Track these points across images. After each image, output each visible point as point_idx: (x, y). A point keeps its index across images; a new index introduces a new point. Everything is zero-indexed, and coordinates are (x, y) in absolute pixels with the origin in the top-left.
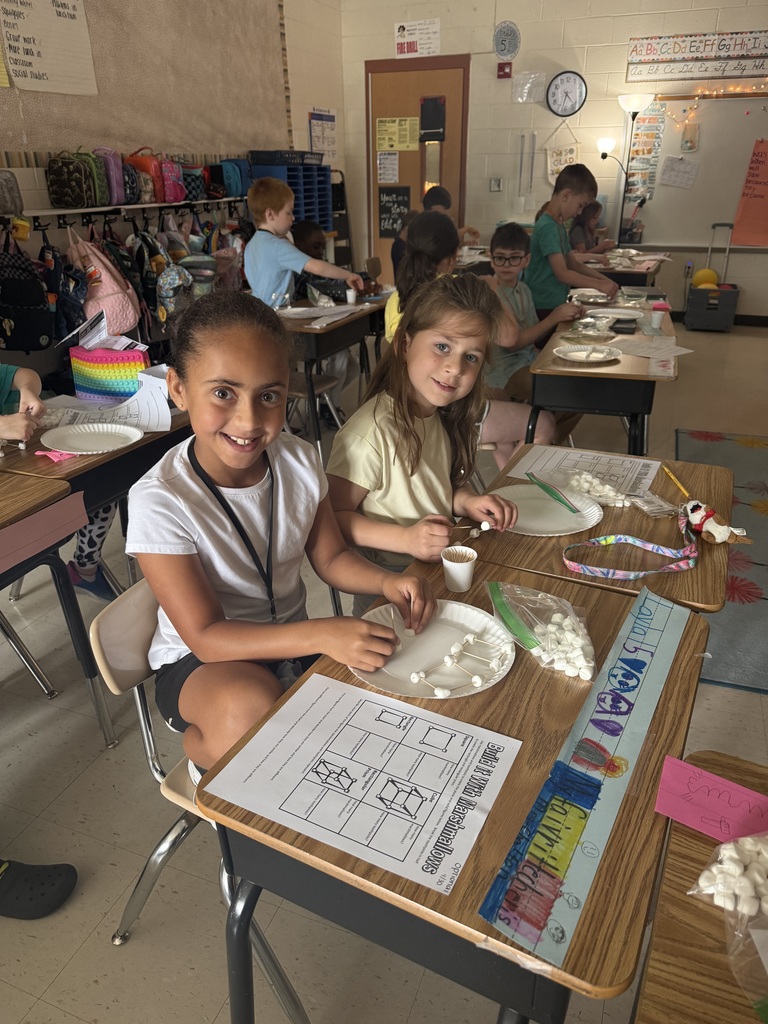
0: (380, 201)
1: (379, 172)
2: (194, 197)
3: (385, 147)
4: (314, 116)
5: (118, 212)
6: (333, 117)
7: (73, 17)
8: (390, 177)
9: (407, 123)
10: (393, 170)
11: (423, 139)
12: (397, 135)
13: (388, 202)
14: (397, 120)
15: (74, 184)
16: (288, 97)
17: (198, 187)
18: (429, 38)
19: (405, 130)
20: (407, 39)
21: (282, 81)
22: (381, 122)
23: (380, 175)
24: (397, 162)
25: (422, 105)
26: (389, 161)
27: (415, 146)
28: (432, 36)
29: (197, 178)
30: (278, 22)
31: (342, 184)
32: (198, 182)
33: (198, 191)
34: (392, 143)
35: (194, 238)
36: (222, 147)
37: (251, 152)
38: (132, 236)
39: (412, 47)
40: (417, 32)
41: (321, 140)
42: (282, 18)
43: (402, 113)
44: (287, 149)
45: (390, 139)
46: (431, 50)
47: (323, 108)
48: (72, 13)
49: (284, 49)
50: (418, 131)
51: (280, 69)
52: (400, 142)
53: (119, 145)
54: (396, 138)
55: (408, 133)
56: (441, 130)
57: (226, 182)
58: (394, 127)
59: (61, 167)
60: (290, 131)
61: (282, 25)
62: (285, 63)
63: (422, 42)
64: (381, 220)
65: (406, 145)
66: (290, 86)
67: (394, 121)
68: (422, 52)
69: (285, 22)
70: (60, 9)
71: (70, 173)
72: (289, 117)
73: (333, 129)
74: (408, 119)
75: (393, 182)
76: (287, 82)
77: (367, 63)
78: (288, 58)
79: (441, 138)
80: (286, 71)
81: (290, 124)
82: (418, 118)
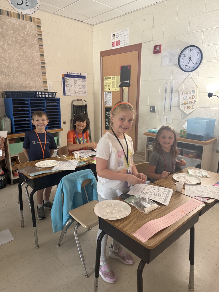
0: (106, 114)
1: (105, 101)
3: (107, 90)
4: (68, 76)
6: (85, 76)
8: (109, 103)
9: (115, 78)
10: (110, 100)
11: (121, 86)
12: (111, 84)
13: (108, 114)
14: (112, 77)
16: (43, 67)
18: (125, 38)
19: (114, 82)
20: (116, 40)
22: (106, 78)
24: (111, 96)
25: (121, 69)
26: (109, 96)
27: (118, 89)
28: (126, 37)
30: (36, 33)
34: (109, 88)
39: (118, 43)
40: (120, 36)
41: (73, 86)
42: (40, 32)
43: (114, 74)
45: (109, 86)
46: (125, 44)
47: (76, 72)
50: (119, 83)
52: (112, 87)
54: (111, 85)
55: (115, 83)
56: (128, 81)
58: (110, 81)
60: (45, 82)
61: (40, 35)
62: (43, 52)
63: (122, 40)
64: (106, 121)
65: (115, 88)
67: (110, 78)
68: (122, 45)
69: (43, 33)
72: (44, 76)
73: (83, 82)
74: (116, 76)
75: (110, 105)
77: (101, 52)
79: (128, 85)
80: (43, 55)
81: (45, 79)
82: (119, 76)
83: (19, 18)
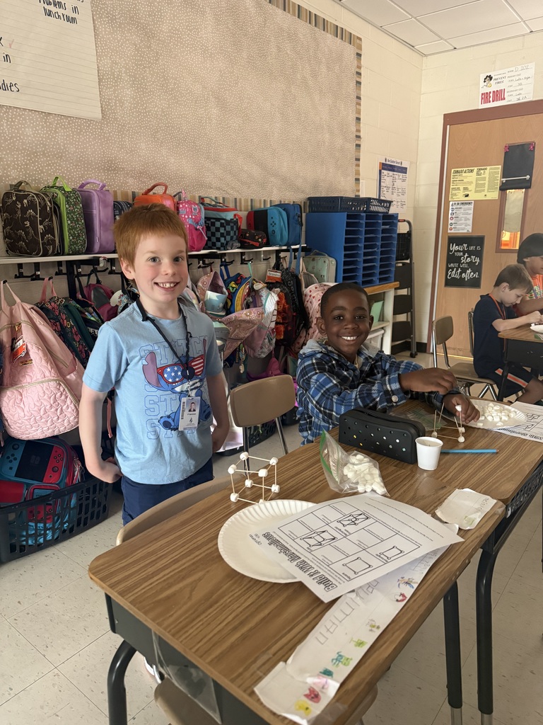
0: (449, 250)
1: (450, 221)
2: (222, 244)
3: (460, 196)
4: (385, 167)
5: (95, 262)
6: (406, 168)
7: (73, 20)
8: (463, 226)
9: (487, 171)
10: (466, 219)
11: (504, 188)
12: (474, 185)
13: (458, 251)
14: (476, 169)
15: (28, 224)
16: (358, 146)
17: (228, 233)
18: (520, 84)
19: (484, 179)
20: (493, 87)
21: (354, 129)
22: (457, 172)
23: (451, 224)
24: (472, 212)
25: (506, 153)
26: (462, 211)
27: (494, 195)
28: (523, 82)
29: (228, 222)
30: (354, 70)
31: (409, 234)
32: (228, 228)
33: (228, 238)
34: (467, 193)
35: (212, 295)
36: (275, 191)
37: (310, 199)
38: (119, 293)
39: (499, 95)
40: (506, 80)
41: (390, 190)
42: (359, 67)
43: (481, 162)
44: (352, 196)
45: (465, 189)
46: (521, 97)
47: (395, 159)
48: (72, 15)
49: (359, 98)
50: (498, 180)
51: (352, 116)
52: (476, 192)
53: (131, 181)
54: (472, 187)
55: (487, 182)
56: (528, 177)
57: (270, 229)
58: (470, 177)
59: (14, 202)
60: (357, 180)
61: (359, 74)
62: (359, 112)
63: (512, 89)
64: (448, 269)
65: (483, 193)
66: (362, 134)
67: (472, 171)
68: (510, 99)
69: (362, 71)
70: (51, 8)
71: (24, 210)
72: (358, 165)
73: (404, 181)
74: (488, 168)
75: (465, 231)
76: (358, 131)
77: (444, 115)
78: (362, 108)
79: (526, 185)
80: (358, 119)
81: (358, 173)
82: (500, 166)
83: (337, 37)
